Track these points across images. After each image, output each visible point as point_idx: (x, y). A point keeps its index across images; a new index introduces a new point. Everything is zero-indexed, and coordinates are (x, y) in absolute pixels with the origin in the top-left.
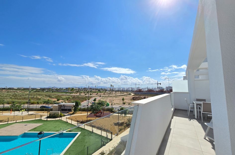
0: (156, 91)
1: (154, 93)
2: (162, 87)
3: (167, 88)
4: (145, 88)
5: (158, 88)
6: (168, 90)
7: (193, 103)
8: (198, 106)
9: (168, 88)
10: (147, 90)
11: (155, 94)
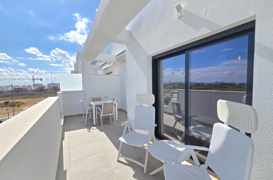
0: (32, 91)
1: (28, 93)
2: (41, 84)
3: (49, 85)
4: (7, 87)
5: (34, 85)
6: (51, 87)
7: (91, 105)
8: (96, 108)
9: (51, 85)
10: (10, 89)
11: (30, 94)
